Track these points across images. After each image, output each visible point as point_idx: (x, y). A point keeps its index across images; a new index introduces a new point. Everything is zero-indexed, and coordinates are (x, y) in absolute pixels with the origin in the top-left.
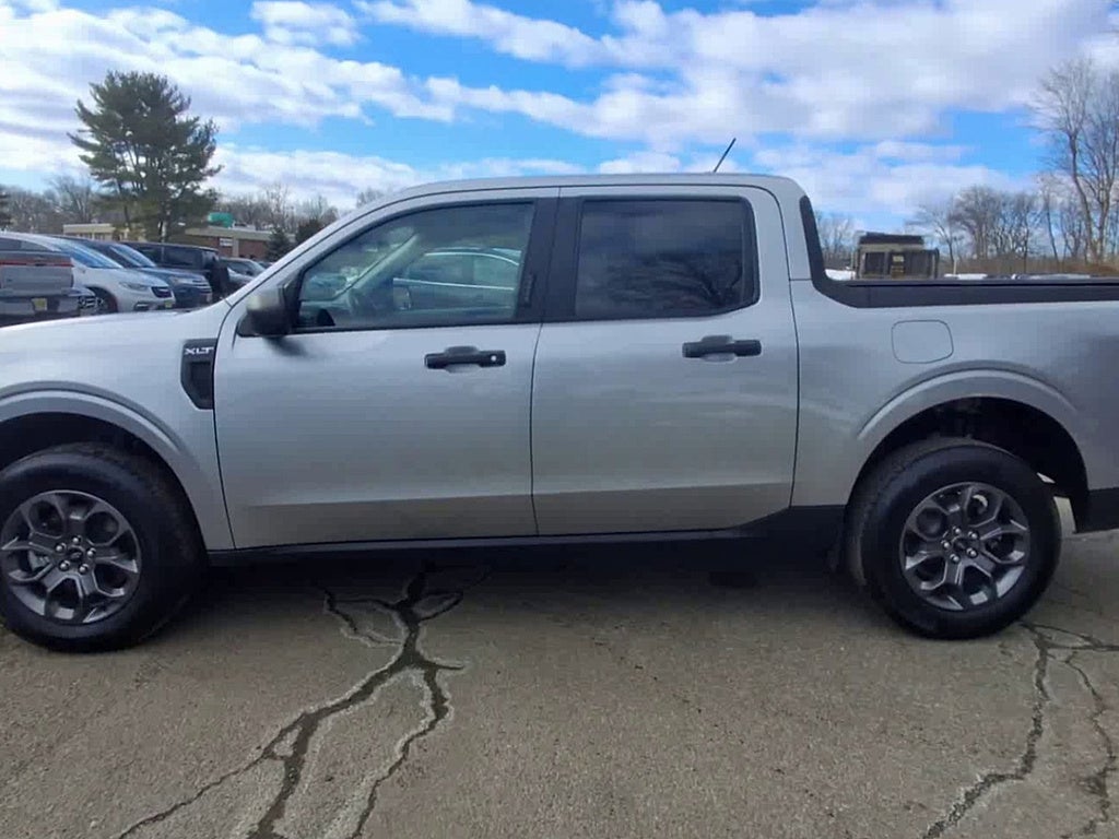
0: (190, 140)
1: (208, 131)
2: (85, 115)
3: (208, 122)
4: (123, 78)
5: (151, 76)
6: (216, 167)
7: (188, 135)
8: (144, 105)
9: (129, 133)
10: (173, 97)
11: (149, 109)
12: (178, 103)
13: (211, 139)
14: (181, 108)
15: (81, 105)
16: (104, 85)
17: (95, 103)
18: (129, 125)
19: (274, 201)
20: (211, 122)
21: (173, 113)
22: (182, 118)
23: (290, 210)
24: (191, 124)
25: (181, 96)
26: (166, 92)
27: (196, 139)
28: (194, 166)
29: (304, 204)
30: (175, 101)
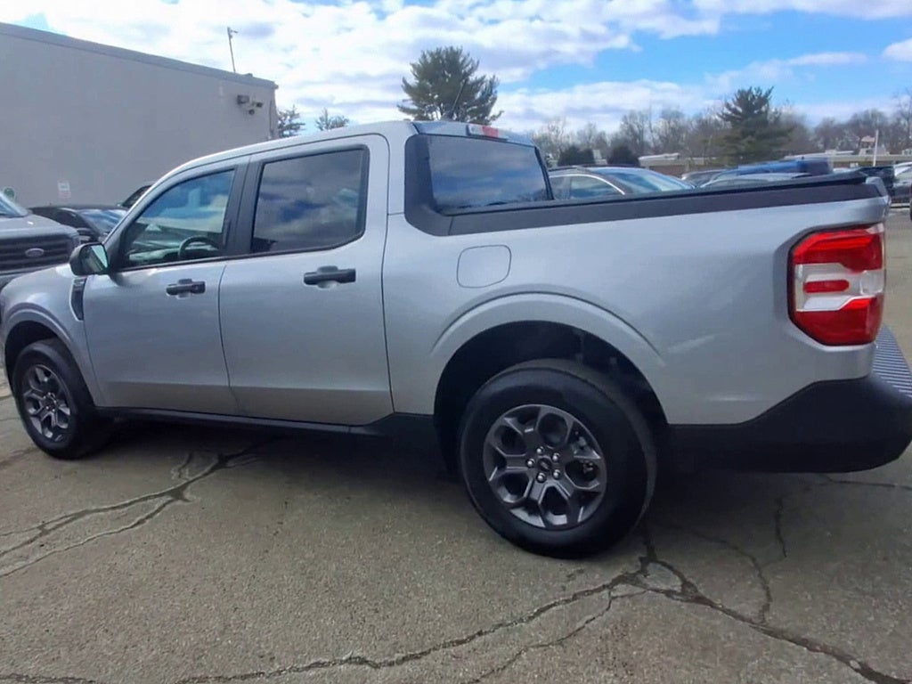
0: (478, 95)
1: (492, 84)
2: (408, 89)
3: (492, 77)
4: (431, 55)
5: (452, 48)
6: (497, 113)
7: (477, 91)
8: (446, 73)
9: (436, 96)
10: (467, 62)
11: (450, 75)
12: (470, 66)
13: (494, 91)
14: (472, 70)
15: (404, 81)
16: (419, 63)
17: (414, 77)
18: (434, 90)
19: (553, 133)
20: (494, 77)
21: (466, 75)
22: (472, 78)
23: (566, 139)
24: (481, 81)
25: (472, 60)
26: (461, 59)
27: (483, 93)
28: (481, 115)
29: (578, 133)
30: (467, 66)
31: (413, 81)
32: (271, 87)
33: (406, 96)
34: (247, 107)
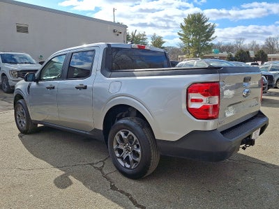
2: (182, 27)
6: (214, 37)
7: (207, 29)
9: (192, 30)
14: (206, 21)
15: (181, 24)
16: (187, 18)
17: (184, 23)
20: (214, 24)
22: (206, 24)
24: (209, 25)
28: (207, 37)
31: (184, 25)
32: (126, 27)
33: (181, 29)
34: (117, 33)
